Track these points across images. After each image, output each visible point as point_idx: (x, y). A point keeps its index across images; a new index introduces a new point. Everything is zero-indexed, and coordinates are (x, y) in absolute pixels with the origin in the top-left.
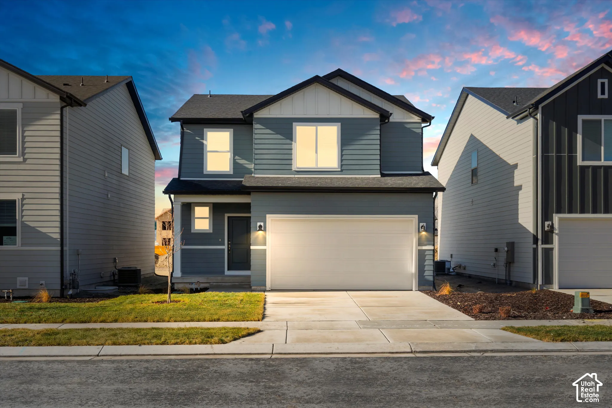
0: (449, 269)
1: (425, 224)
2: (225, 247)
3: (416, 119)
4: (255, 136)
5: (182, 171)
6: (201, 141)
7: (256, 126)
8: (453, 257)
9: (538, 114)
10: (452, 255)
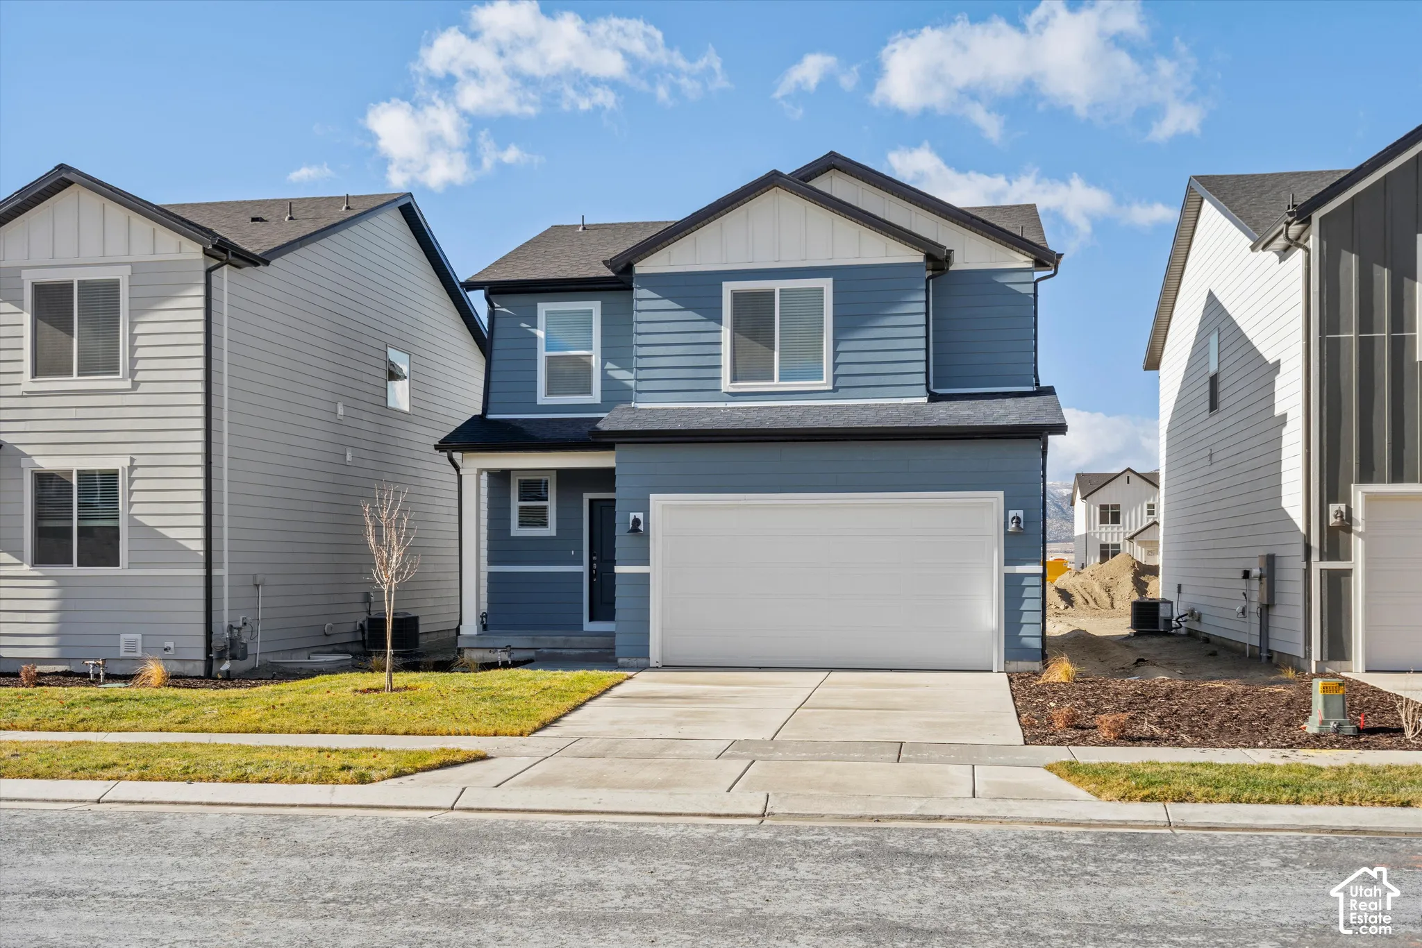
0: (1169, 621)
1: (1020, 513)
2: (584, 569)
3: (1022, 261)
4: (638, 316)
5: (492, 398)
6: (532, 330)
7: (640, 293)
8: (1183, 590)
9: (1311, 237)
10: (1179, 586)
